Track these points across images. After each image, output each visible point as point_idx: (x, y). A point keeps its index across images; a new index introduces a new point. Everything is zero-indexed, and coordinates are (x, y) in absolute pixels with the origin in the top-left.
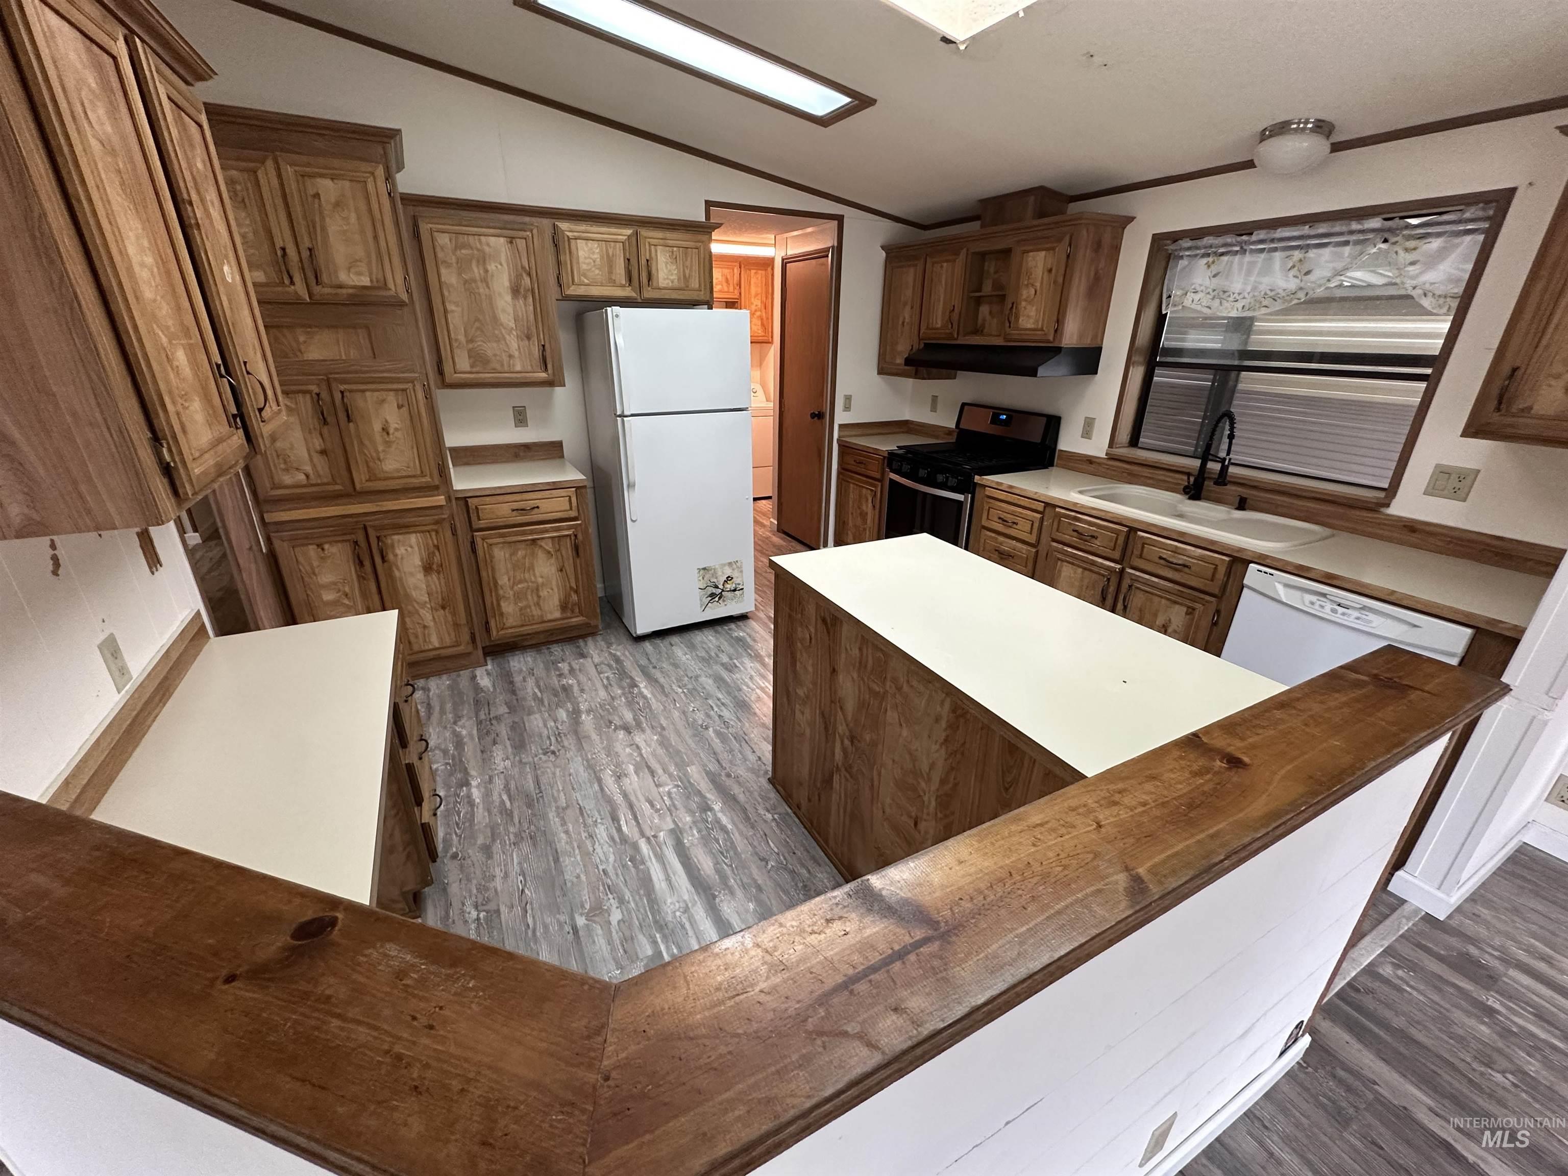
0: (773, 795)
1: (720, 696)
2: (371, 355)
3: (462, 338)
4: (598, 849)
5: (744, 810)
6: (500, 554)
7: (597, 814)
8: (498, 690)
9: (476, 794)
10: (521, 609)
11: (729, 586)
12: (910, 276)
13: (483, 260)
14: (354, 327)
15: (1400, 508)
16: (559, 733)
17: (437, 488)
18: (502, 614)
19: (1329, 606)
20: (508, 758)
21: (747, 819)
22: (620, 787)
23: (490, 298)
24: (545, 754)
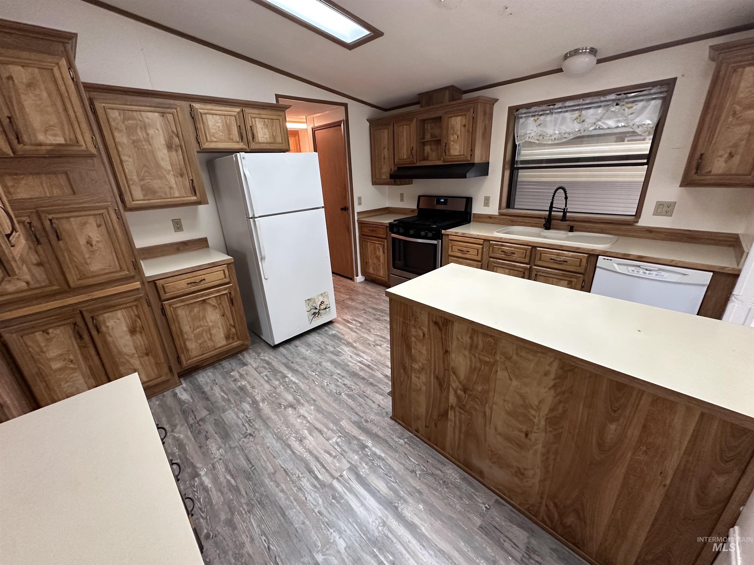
0: (398, 427)
1: (339, 372)
2: (72, 193)
3: (135, 178)
4: (309, 498)
5: (386, 442)
6: (182, 313)
7: (297, 472)
8: (196, 400)
9: (207, 481)
10: (200, 344)
11: (322, 307)
12: (385, 135)
13: (145, 127)
14: (55, 173)
15: (644, 222)
16: (250, 420)
17: (133, 277)
18: (187, 350)
19: (641, 271)
20: (220, 447)
21: (390, 446)
22: (304, 447)
23: (152, 152)
24: (245, 437)
